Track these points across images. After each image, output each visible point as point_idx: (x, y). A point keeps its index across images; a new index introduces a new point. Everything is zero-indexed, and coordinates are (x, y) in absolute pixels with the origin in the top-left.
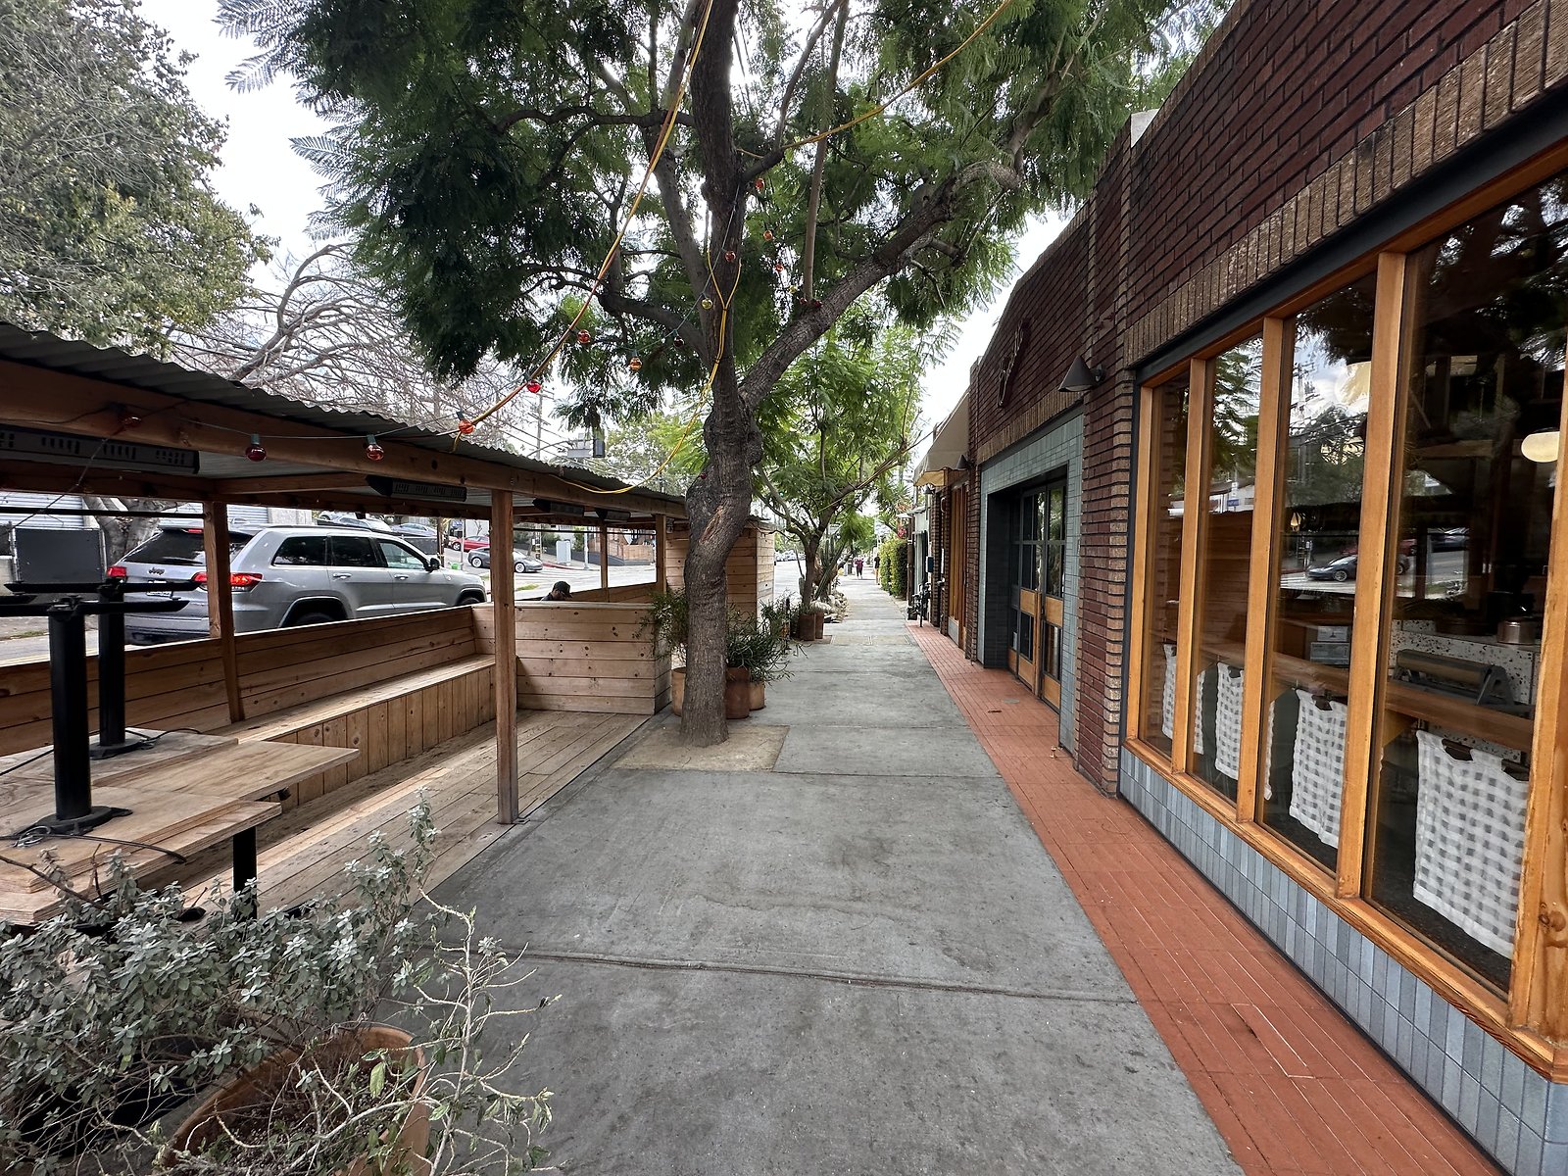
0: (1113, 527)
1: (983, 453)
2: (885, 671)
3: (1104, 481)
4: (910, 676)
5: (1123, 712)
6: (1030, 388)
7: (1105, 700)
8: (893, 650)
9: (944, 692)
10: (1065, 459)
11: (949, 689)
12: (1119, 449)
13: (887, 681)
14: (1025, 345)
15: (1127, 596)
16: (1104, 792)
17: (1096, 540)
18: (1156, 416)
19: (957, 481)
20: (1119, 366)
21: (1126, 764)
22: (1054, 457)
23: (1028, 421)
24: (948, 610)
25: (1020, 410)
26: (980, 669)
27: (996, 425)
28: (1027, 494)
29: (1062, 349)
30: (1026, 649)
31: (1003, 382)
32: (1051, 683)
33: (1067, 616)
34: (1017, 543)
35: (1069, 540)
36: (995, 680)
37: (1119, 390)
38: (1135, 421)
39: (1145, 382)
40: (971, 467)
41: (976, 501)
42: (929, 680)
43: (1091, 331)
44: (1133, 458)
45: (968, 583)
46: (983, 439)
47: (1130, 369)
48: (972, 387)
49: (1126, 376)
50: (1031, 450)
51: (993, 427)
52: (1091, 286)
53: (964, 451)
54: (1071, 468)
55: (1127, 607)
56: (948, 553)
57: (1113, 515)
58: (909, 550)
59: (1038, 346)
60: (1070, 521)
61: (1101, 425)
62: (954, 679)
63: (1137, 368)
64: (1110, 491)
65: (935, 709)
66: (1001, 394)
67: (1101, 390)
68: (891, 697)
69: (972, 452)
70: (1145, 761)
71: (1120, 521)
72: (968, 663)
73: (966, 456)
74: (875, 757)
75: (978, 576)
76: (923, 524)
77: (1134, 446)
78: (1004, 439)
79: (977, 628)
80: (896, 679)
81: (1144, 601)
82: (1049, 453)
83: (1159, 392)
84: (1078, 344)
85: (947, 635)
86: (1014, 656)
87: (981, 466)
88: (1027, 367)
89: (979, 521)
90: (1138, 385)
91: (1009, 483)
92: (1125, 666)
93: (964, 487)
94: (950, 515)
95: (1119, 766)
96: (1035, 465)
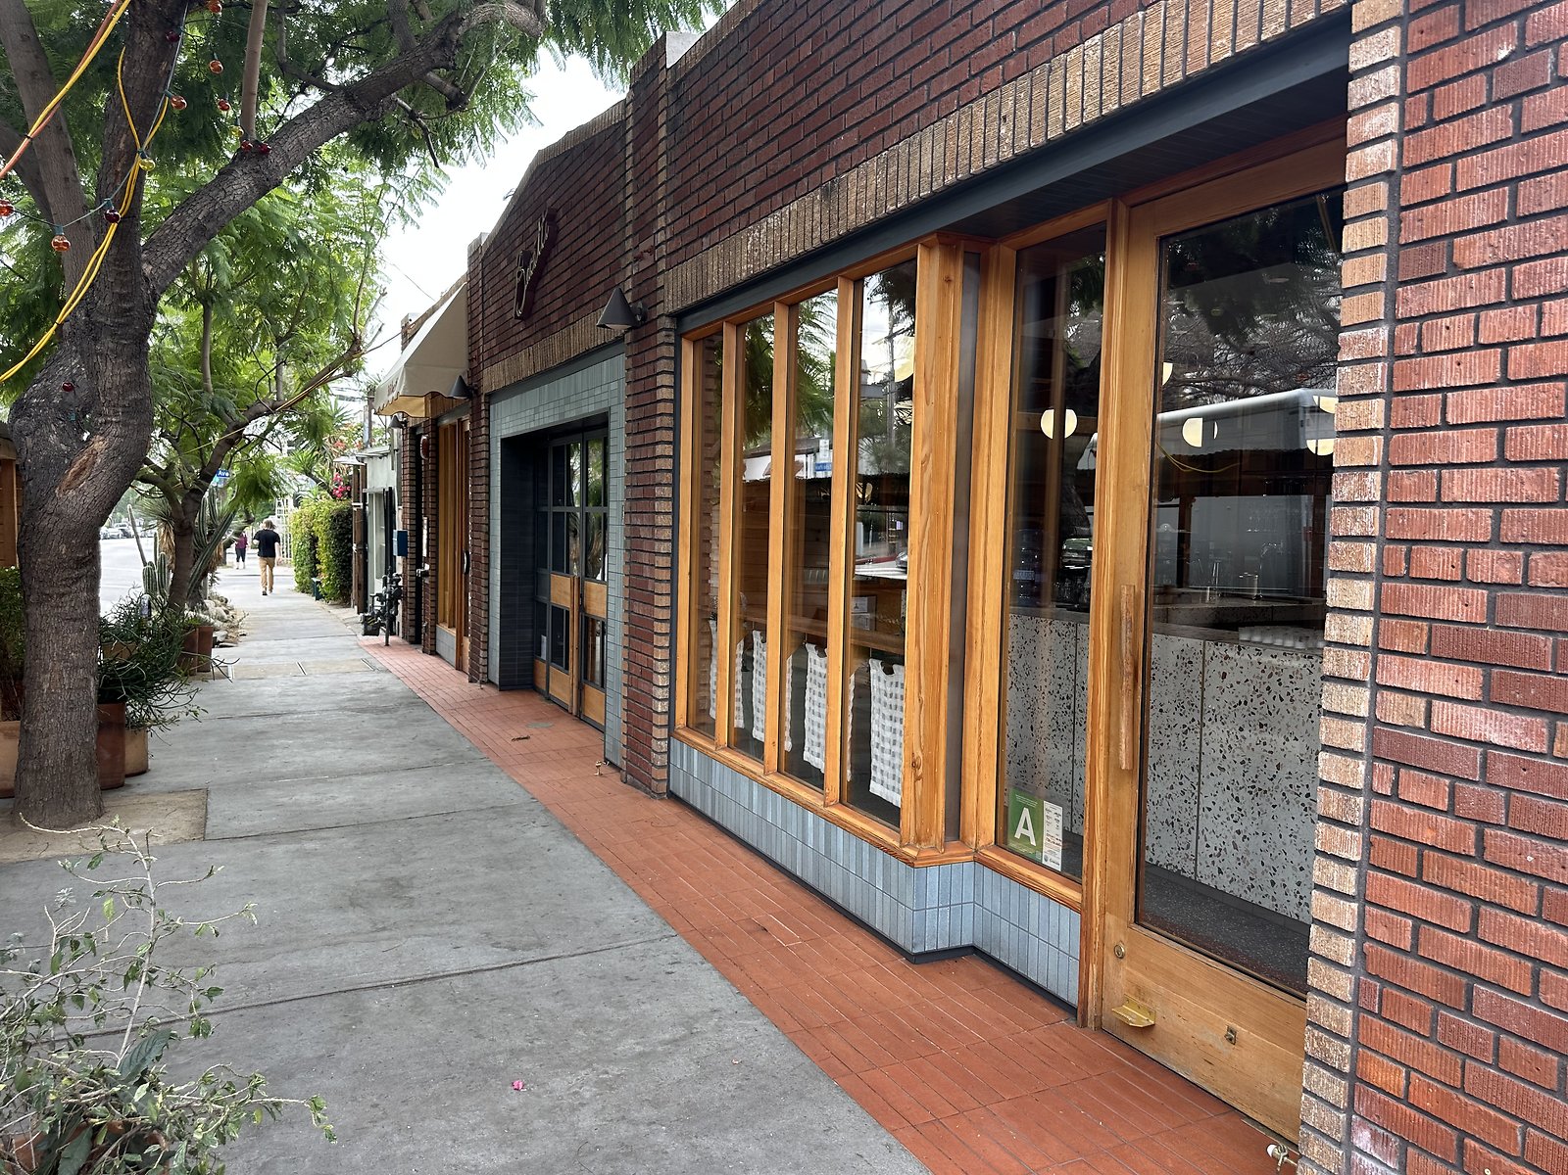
0: (658, 491)
1: (492, 378)
2: (345, 709)
3: (648, 438)
4: (385, 710)
5: (671, 700)
6: (559, 303)
7: (654, 688)
8: (348, 680)
9: (445, 725)
10: (604, 405)
11: (452, 721)
12: (662, 404)
13: (351, 720)
14: (551, 243)
15: (673, 568)
16: (653, 794)
17: (642, 506)
18: (697, 372)
19: (449, 413)
20: (660, 310)
21: (675, 757)
22: (592, 400)
23: (558, 347)
24: (436, 614)
25: (546, 330)
26: (493, 692)
27: (512, 341)
28: (558, 442)
29: (598, 266)
30: (559, 657)
31: (521, 284)
32: (593, 694)
33: (612, 600)
34: (544, 509)
35: (612, 505)
36: (516, 703)
37: (661, 337)
38: (676, 374)
39: (686, 333)
40: (473, 395)
41: (484, 447)
42: (417, 712)
43: (630, 257)
44: (676, 415)
45: (472, 570)
46: (493, 359)
47: (670, 315)
48: (471, 275)
49: (666, 323)
50: (563, 385)
51: (506, 345)
52: (629, 203)
53: (461, 368)
54: (612, 418)
55: (673, 582)
56: (434, 526)
57: (658, 478)
58: (356, 521)
59: (569, 251)
60: (612, 482)
61: (643, 372)
62: (455, 709)
63: (678, 316)
64: (654, 451)
65: (436, 746)
66: (519, 300)
67: (643, 332)
68: (361, 740)
69: (474, 372)
70: (693, 745)
71: (665, 485)
72: (476, 687)
73: (465, 377)
74: (363, 805)
75: (488, 557)
76: (384, 476)
77: (676, 401)
78: (524, 363)
79: (487, 634)
80: (366, 717)
81: (690, 574)
82: (585, 395)
83: (700, 345)
84: (616, 268)
85: (434, 653)
86: (542, 668)
87: (489, 395)
88: (555, 272)
89: (488, 476)
90: (680, 336)
91: (532, 426)
92: (672, 648)
93: (461, 423)
94: (437, 464)
95: (669, 762)
96: (567, 407)
